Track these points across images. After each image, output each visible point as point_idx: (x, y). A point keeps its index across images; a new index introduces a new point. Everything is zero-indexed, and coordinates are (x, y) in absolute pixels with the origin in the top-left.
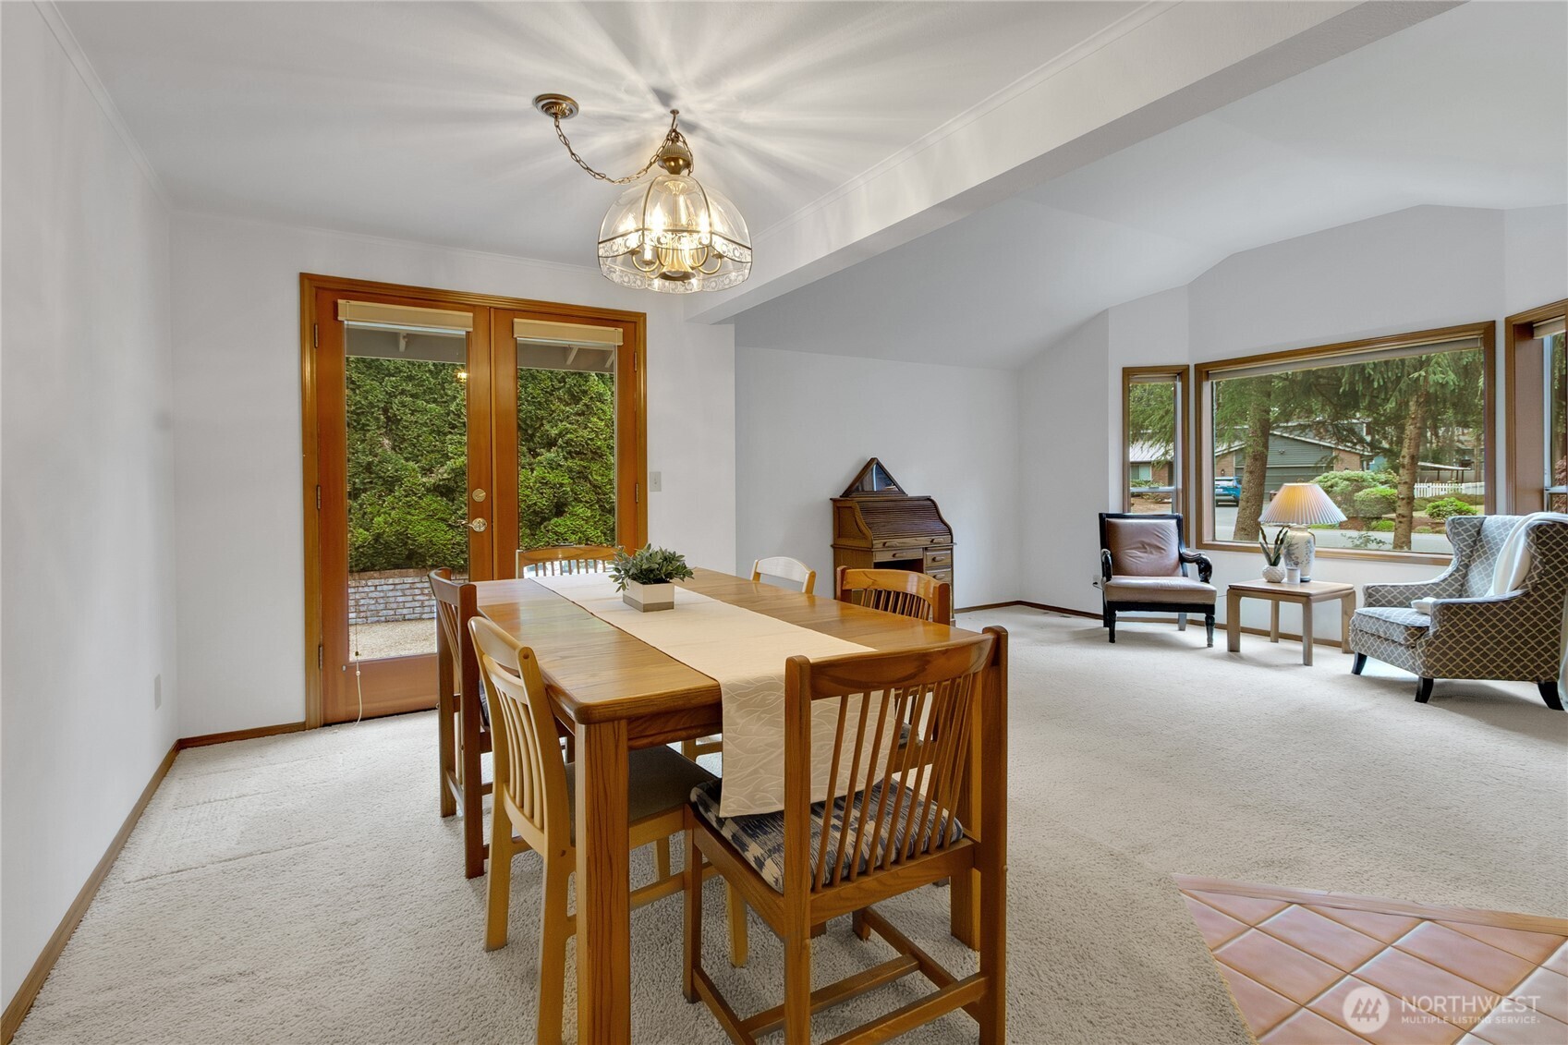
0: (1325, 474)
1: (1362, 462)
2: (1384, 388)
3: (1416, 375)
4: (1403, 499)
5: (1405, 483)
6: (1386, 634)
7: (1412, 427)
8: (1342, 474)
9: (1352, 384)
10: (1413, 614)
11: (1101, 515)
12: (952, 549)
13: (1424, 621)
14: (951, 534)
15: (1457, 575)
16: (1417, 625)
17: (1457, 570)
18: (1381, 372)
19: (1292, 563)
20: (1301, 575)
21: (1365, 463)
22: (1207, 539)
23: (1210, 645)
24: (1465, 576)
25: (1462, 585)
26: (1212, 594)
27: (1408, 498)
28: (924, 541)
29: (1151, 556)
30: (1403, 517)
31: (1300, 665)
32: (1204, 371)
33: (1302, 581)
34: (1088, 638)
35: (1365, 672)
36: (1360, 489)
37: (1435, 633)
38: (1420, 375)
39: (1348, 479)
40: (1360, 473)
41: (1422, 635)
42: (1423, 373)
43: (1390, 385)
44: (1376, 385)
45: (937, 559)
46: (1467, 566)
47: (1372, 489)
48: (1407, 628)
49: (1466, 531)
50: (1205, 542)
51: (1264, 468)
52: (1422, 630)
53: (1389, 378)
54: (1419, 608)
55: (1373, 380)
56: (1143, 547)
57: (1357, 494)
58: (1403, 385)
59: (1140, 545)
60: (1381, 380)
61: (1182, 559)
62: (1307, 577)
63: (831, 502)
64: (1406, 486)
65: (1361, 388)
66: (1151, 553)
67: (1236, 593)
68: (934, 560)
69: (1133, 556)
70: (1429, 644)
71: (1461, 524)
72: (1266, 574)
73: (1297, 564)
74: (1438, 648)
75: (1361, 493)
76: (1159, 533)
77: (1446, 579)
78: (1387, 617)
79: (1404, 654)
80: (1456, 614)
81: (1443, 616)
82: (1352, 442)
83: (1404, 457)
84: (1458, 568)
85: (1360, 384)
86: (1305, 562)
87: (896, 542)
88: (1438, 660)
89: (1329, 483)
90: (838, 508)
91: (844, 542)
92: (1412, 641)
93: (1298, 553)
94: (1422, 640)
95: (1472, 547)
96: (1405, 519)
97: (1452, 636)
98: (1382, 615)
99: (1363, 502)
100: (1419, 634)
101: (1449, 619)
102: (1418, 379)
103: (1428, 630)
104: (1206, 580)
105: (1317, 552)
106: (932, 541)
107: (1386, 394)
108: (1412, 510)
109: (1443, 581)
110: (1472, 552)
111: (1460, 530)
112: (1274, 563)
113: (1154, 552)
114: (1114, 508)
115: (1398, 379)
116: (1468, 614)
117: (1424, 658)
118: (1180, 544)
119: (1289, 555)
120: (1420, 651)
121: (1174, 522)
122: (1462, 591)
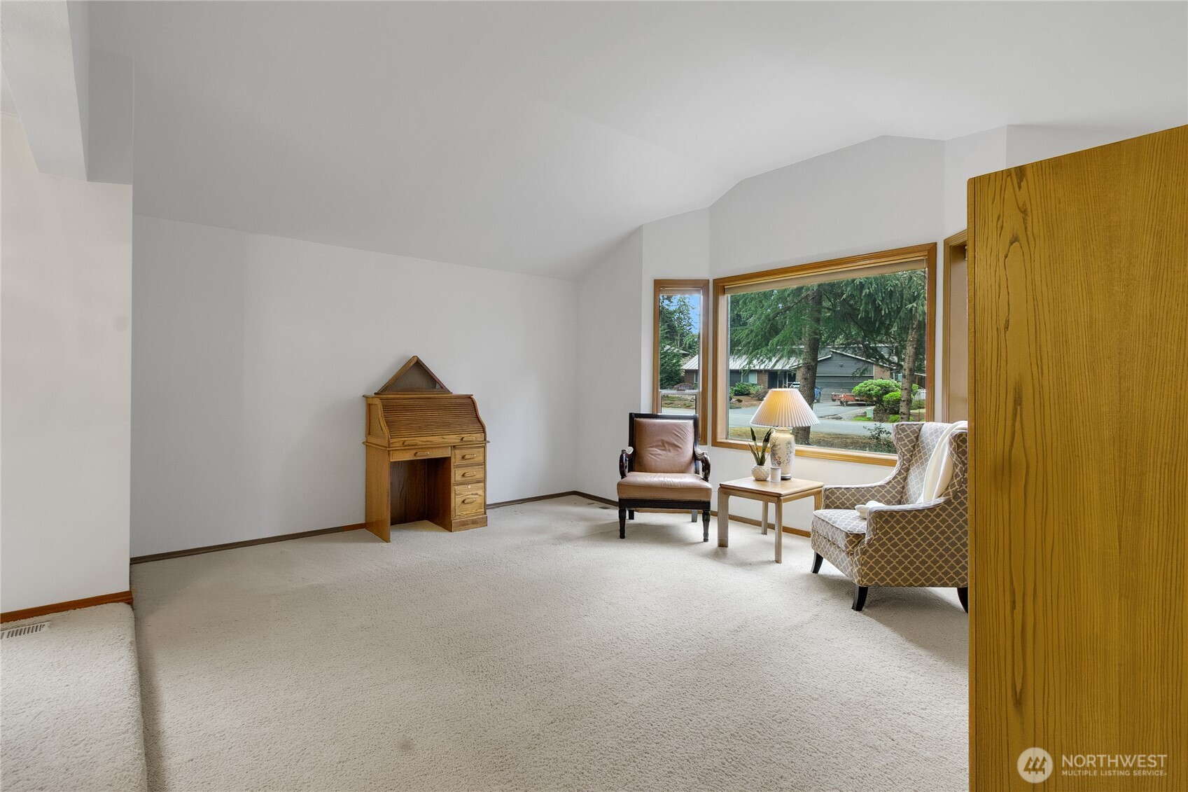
0: (866, 382)
1: (891, 374)
2: (888, 315)
3: (910, 306)
4: (904, 401)
5: (906, 389)
6: (833, 538)
7: (910, 347)
8: (876, 381)
9: (867, 312)
10: (854, 519)
11: (630, 414)
12: (484, 447)
13: (861, 527)
14: (484, 432)
15: (899, 478)
16: (855, 532)
17: (899, 473)
18: (887, 304)
19: (776, 462)
20: (781, 474)
21: (894, 374)
22: (721, 438)
23: (706, 540)
24: (905, 479)
25: (903, 488)
26: (708, 491)
27: (907, 401)
28: (453, 439)
29: (669, 453)
30: (904, 414)
31: (772, 562)
32: (721, 286)
33: (783, 479)
34: (600, 534)
35: (822, 571)
36: (887, 392)
37: (869, 540)
38: (913, 306)
39: (879, 386)
40: (888, 381)
41: (859, 542)
42: (915, 305)
43: (893, 314)
44: (883, 313)
45: (467, 457)
46: (907, 470)
47: (894, 393)
48: (847, 535)
49: (908, 436)
50: (719, 440)
51: (814, 377)
52: (859, 537)
53: (892, 308)
54: (861, 512)
55: (881, 310)
56: (664, 445)
57: (885, 396)
58: (902, 314)
59: (660, 444)
60: (887, 310)
61: (695, 457)
62: (788, 476)
63: (364, 399)
64: (906, 391)
65: (873, 315)
66: (669, 450)
67: (726, 491)
68: (463, 457)
69: (654, 454)
70: (864, 553)
71: (904, 430)
72: (754, 472)
73: (779, 464)
74: (871, 557)
75: (888, 395)
76: (677, 432)
77: (890, 482)
78: (834, 522)
79: (846, 560)
80: (887, 522)
81: (876, 524)
82: (876, 358)
83: (905, 370)
84: (900, 471)
85: (873, 312)
86: (786, 462)
87: (419, 440)
88: (871, 568)
89: (868, 388)
90: (369, 405)
91: (373, 440)
92: (850, 548)
93: (781, 453)
94: (859, 548)
95: (912, 451)
96: (905, 416)
97: (883, 545)
98: (830, 519)
99: (888, 402)
100: (857, 542)
101: (882, 528)
102: (911, 309)
103: (864, 537)
104: (706, 479)
105: (796, 451)
106: (462, 439)
107: (890, 320)
108: (910, 409)
109: (888, 483)
110: (911, 456)
111: (902, 435)
112: (761, 462)
113: (672, 450)
114: (645, 409)
115: (899, 310)
116: (898, 522)
117: (860, 567)
118: (695, 443)
119: (773, 454)
120: (856, 559)
121: (691, 422)
122: (902, 497)
